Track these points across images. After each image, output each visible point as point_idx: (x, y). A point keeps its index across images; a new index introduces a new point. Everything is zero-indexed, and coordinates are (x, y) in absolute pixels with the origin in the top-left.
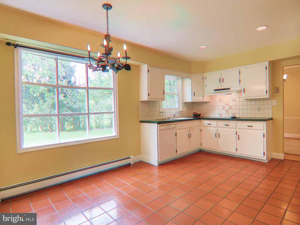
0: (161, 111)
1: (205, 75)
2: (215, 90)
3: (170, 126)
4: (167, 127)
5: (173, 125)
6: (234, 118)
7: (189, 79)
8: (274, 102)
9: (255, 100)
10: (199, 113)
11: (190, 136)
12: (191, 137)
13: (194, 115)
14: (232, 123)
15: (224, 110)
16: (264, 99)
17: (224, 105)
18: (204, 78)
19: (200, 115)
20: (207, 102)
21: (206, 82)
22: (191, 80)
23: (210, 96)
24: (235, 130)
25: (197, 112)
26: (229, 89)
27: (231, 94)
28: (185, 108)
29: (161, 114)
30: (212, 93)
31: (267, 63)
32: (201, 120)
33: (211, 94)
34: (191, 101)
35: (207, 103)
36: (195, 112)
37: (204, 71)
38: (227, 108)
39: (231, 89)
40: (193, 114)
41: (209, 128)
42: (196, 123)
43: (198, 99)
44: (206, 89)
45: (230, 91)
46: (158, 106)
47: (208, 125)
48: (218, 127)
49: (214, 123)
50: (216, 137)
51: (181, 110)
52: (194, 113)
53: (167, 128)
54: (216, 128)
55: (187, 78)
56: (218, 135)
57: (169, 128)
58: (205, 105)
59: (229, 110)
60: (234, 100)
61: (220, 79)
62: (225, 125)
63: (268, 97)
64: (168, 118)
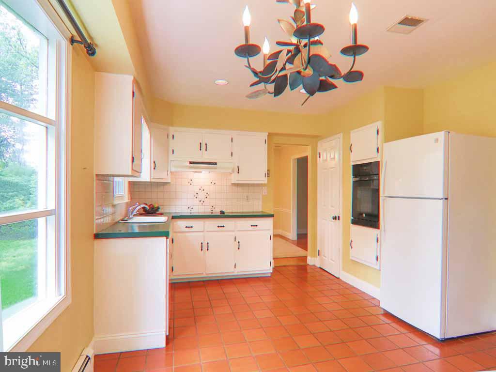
0: (114, 203)
1: (172, 130)
2: (190, 163)
6: (222, 215)
8: (265, 190)
9: (243, 185)
10: (157, 205)
14: (228, 223)
15: (198, 200)
17: (197, 191)
18: (171, 137)
19: (158, 208)
21: (173, 144)
24: (233, 233)
26: (216, 164)
30: (185, 167)
32: (174, 220)
34: (149, 180)
35: (164, 185)
38: (202, 195)
39: (218, 164)
41: (187, 234)
44: (172, 157)
45: (216, 168)
46: (112, 191)
47: (187, 230)
49: (197, 224)
50: (202, 250)
52: (145, 209)
54: (202, 234)
56: (205, 247)
58: (161, 189)
59: (206, 200)
60: (213, 183)
61: (200, 144)
62: (218, 227)
63: (266, 182)
64: (122, 220)
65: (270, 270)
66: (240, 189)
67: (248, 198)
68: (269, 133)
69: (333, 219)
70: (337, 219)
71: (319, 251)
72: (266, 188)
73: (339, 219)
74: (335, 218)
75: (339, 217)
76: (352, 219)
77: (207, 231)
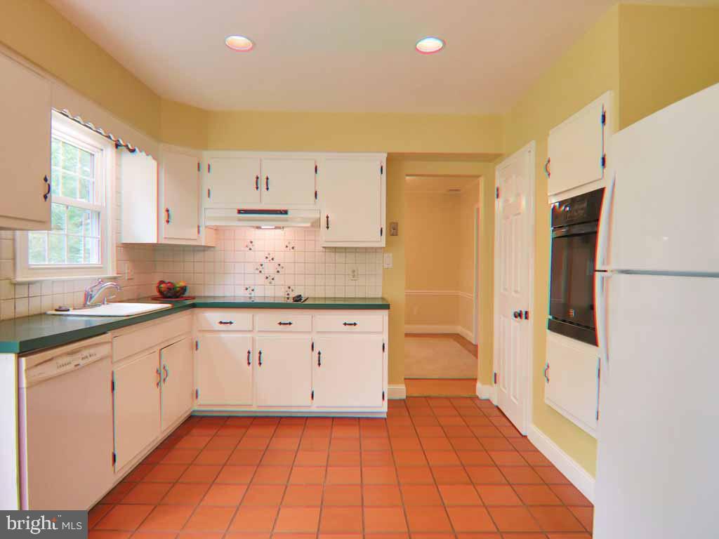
0: (20, 280)
1: (207, 156)
2: (239, 212)
3: (85, 353)
4: (77, 360)
5: (98, 348)
6: (298, 303)
7: (150, 157)
8: (388, 259)
9: (345, 250)
10: (182, 284)
11: (161, 375)
12: (164, 380)
13: (160, 292)
14: (299, 318)
15: (262, 276)
16: (366, 250)
17: (263, 260)
18: (204, 168)
19: (184, 289)
20: (205, 249)
21: (208, 180)
22: (154, 163)
23: (217, 229)
24: (309, 337)
25: (172, 281)
26: (285, 212)
27: (283, 228)
28: (127, 268)
29: (22, 292)
30: (227, 218)
31: (383, 158)
32: (197, 310)
33: (218, 223)
34: (155, 242)
35: (204, 251)
36: (167, 281)
37: (202, 142)
38: (270, 269)
39: (289, 213)
40: (159, 288)
41: (223, 335)
42: (180, 320)
43: (180, 234)
44: (207, 203)
45: (286, 220)
46: (7, 254)
47: (223, 327)
48: (257, 329)
49: (240, 318)
50: (249, 363)
51: (111, 272)
52: (162, 286)
53: (73, 367)
54: (249, 335)
55: (144, 153)
56: (254, 358)
57: (82, 363)
58: (199, 256)
59: (277, 277)
60: (290, 246)
61: (257, 178)
62: (280, 324)
63: (384, 245)
64: (57, 310)
65: (382, 408)
66: (340, 258)
67: (355, 275)
68: (389, 154)
69: (516, 317)
70: (524, 316)
71: (495, 374)
72: (391, 255)
73: (526, 318)
74: (518, 315)
75: (526, 313)
76: (549, 319)
77: (259, 331)
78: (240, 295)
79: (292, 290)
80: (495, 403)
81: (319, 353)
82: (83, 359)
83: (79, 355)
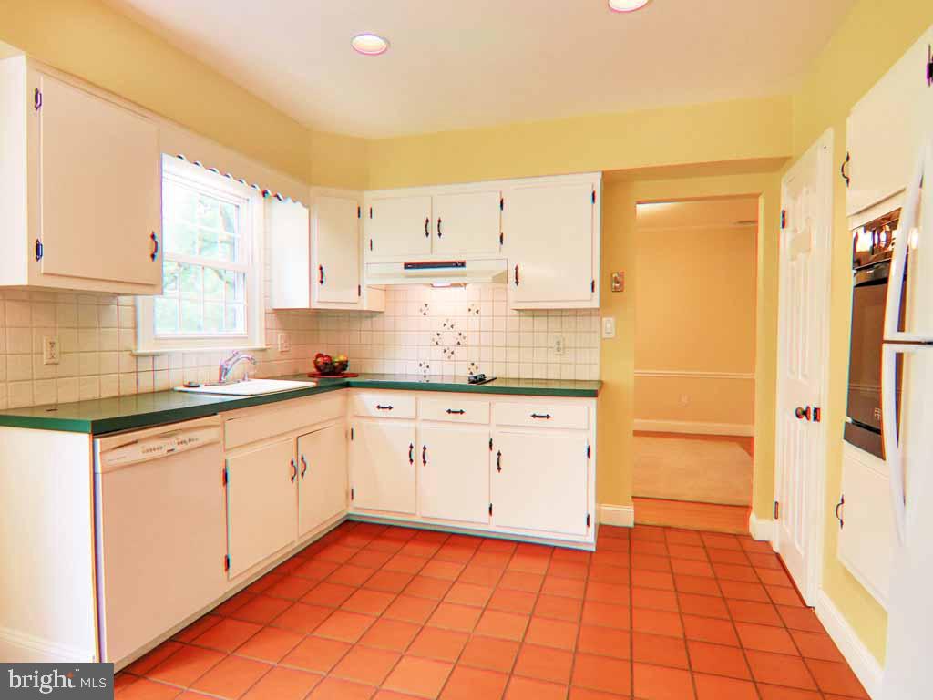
0: (141, 350)
1: (369, 198)
2: (407, 266)
3: (182, 437)
4: (171, 443)
5: (203, 432)
6: (478, 384)
7: (299, 204)
8: (609, 323)
9: (547, 313)
10: (342, 358)
11: (298, 470)
12: (303, 474)
13: (317, 367)
14: (475, 405)
15: (439, 350)
16: (576, 313)
17: (440, 328)
18: (365, 212)
19: (344, 365)
20: (372, 314)
21: (371, 228)
22: (306, 211)
23: (386, 289)
24: (485, 430)
25: (330, 355)
26: (463, 264)
27: (465, 284)
28: (279, 338)
29: (145, 364)
30: (395, 276)
31: (596, 180)
32: (351, 391)
33: (391, 281)
34: (306, 306)
35: (372, 317)
36: (325, 354)
37: (362, 182)
38: (449, 339)
39: (467, 265)
40: (315, 362)
41: (381, 423)
42: (331, 402)
43: (336, 297)
44: (369, 256)
45: (463, 275)
47: (380, 413)
48: (421, 418)
49: (401, 402)
50: (411, 461)
51: (259, 343)
52: (319, 360)
53: (163, 452)
54: (412, 424)
55: (289, 200)
56: (418, 455)
57: (178, 448)
58: (366, 324)
59: (458, 350)
60: (474, 310)
61: (427, 221)
62: (449, 411)
63: (596, 305)
64: (187, 386)
65: (586, 538)
66: (540, 323)
67: (560, 348)
68: (603, 173)
69: (798, 416)
70: (812, 416)
72: (611, 319)
73: (816, 418)
74: (803, 414)
75: (816, 410)
76: (846, 423)
77: (424, 420)
78: (411, 373)
79: (477, 368)
80: (776, 548)
81: (499, 454)
82: (179, 443)
83: (174, 440)
